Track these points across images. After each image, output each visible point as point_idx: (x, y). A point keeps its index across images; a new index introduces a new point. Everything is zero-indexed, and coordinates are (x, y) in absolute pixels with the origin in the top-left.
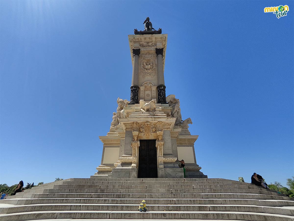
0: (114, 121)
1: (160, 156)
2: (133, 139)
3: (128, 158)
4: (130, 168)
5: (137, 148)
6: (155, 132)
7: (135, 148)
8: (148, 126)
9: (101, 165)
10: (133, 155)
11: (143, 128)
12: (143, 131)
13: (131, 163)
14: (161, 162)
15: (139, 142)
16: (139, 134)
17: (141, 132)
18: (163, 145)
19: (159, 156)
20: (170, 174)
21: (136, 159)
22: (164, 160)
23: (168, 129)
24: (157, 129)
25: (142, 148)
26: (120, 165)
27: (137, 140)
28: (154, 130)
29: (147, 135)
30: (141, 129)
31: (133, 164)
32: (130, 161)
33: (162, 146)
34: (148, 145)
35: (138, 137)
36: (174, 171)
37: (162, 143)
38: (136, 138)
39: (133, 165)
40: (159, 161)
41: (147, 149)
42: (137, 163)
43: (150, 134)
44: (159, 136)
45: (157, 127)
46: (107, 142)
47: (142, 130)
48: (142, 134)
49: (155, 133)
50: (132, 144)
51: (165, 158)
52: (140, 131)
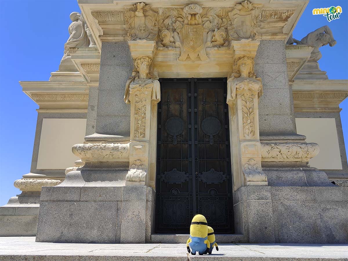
0: (73, 37)
1: (248, 138)
2: (134, 74)
3: (112, 145)
4: (121, 184)
5: (148, 108)
6: (226, 43)
7: (140, 105)
8: (193, 23)
9: (31, 172)
10: (132, 135)
11: (174, 30)
12: (174, 42)
13: (125, 167)
14: (252, 162)
15: (157, 86)
16: (155, 54)
17: (164, 46)
18: (259, 97)
19: (241, 137)
20: (295, 213)
21: (147, 149)
22: (265, 155)
23: (275, 34)
24: (231, 33)
25: (168, 108)
26: (80, 172)
27: (150, 76)
28: (219, 36)
29: (188, 57)
30: (165, 32)
31: (135, 170)
32: (120, 158)
33: (256, 100)
34: (195, 98)
35: (152, 65)
36: (315, 200)
37: (256, 87)
38: (143, 69)
39: (132, 172)
40: (244, 161)
41: (190, 113)
42: (150, 165)
43: (202, 54)
44: (240, 58)
45: (231, 25)
46: (49, 101)
47: (168, 37)
48: (171, 53)
49: (223, 50)
50: (128, 91)
51: (268, 148)
52: (160, 42)
